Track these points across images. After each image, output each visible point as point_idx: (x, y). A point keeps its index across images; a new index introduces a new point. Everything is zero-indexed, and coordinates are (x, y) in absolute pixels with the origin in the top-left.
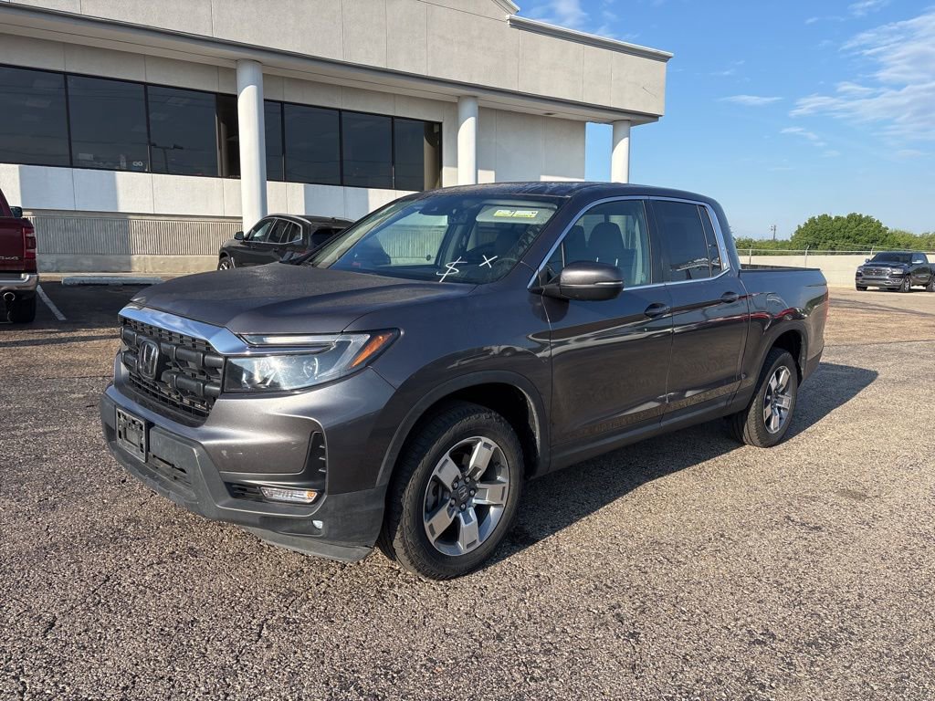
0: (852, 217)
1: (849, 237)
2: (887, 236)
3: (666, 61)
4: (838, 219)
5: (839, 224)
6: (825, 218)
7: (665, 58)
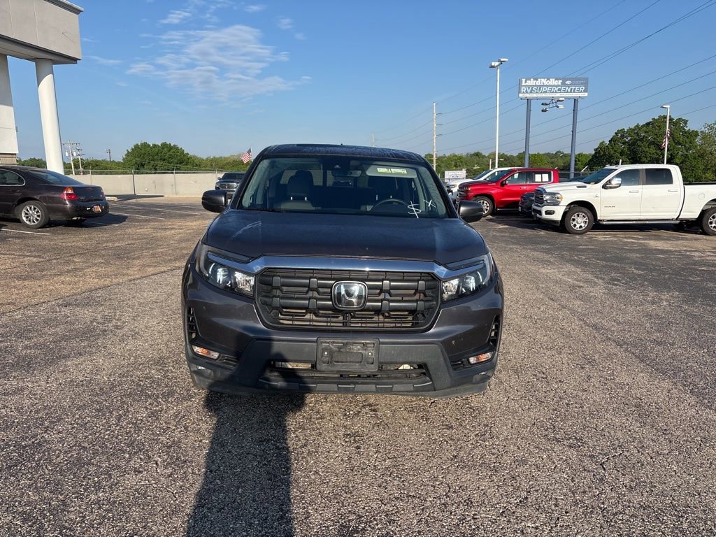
0: (164, 145)
1: (164, 160)
2: (188, 159)
3: (78, 14)
4: (155, 146)
5: (157, 149)
6: (145, 145)
7: (77, 11)
